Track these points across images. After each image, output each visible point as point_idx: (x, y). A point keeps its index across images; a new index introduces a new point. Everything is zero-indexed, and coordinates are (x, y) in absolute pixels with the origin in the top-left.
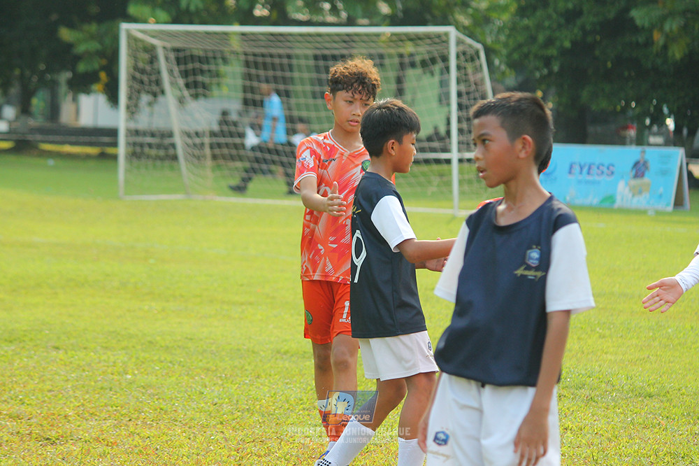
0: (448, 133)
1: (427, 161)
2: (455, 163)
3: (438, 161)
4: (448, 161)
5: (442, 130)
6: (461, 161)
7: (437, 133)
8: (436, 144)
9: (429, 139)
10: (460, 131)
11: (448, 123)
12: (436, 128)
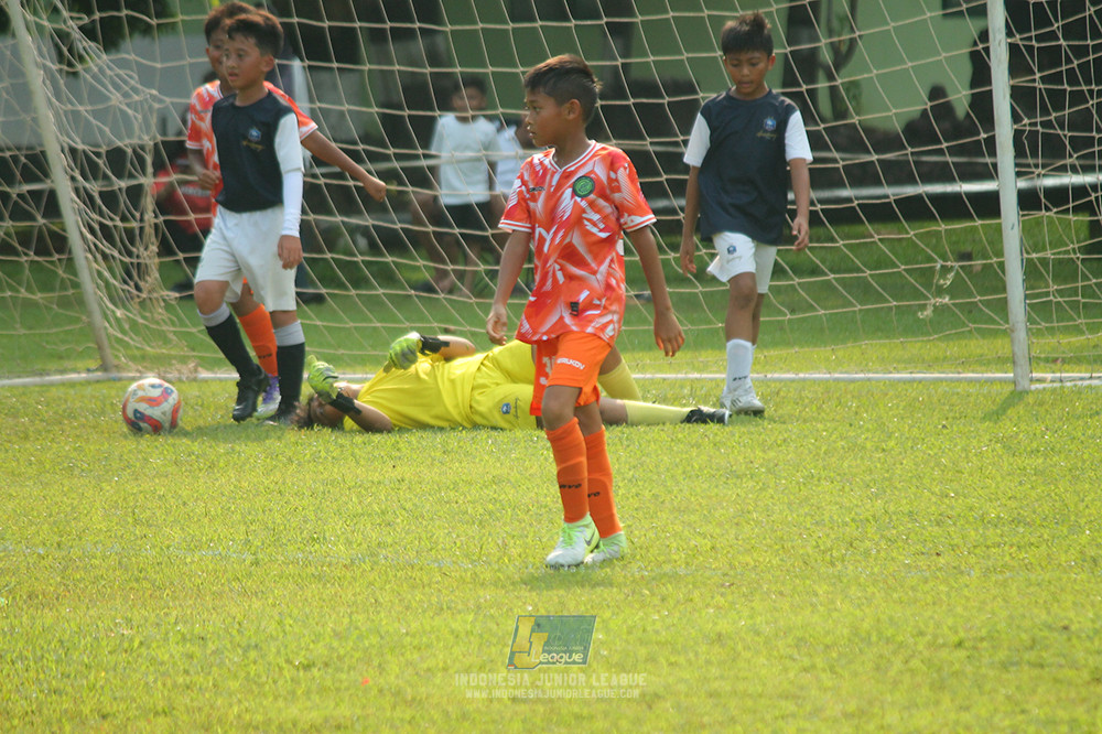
0: (983, 105)
1: (914, 209)
2: (1009, 204)
3: (952, 207)
4: (988, 205)
5: (960, 97)
6: (1028, 200)
7: (944, 111)
8: (943, 152)
9: (917, 131)
10: (1021, 96)
11: (981, 73)
12: (937, 92)
